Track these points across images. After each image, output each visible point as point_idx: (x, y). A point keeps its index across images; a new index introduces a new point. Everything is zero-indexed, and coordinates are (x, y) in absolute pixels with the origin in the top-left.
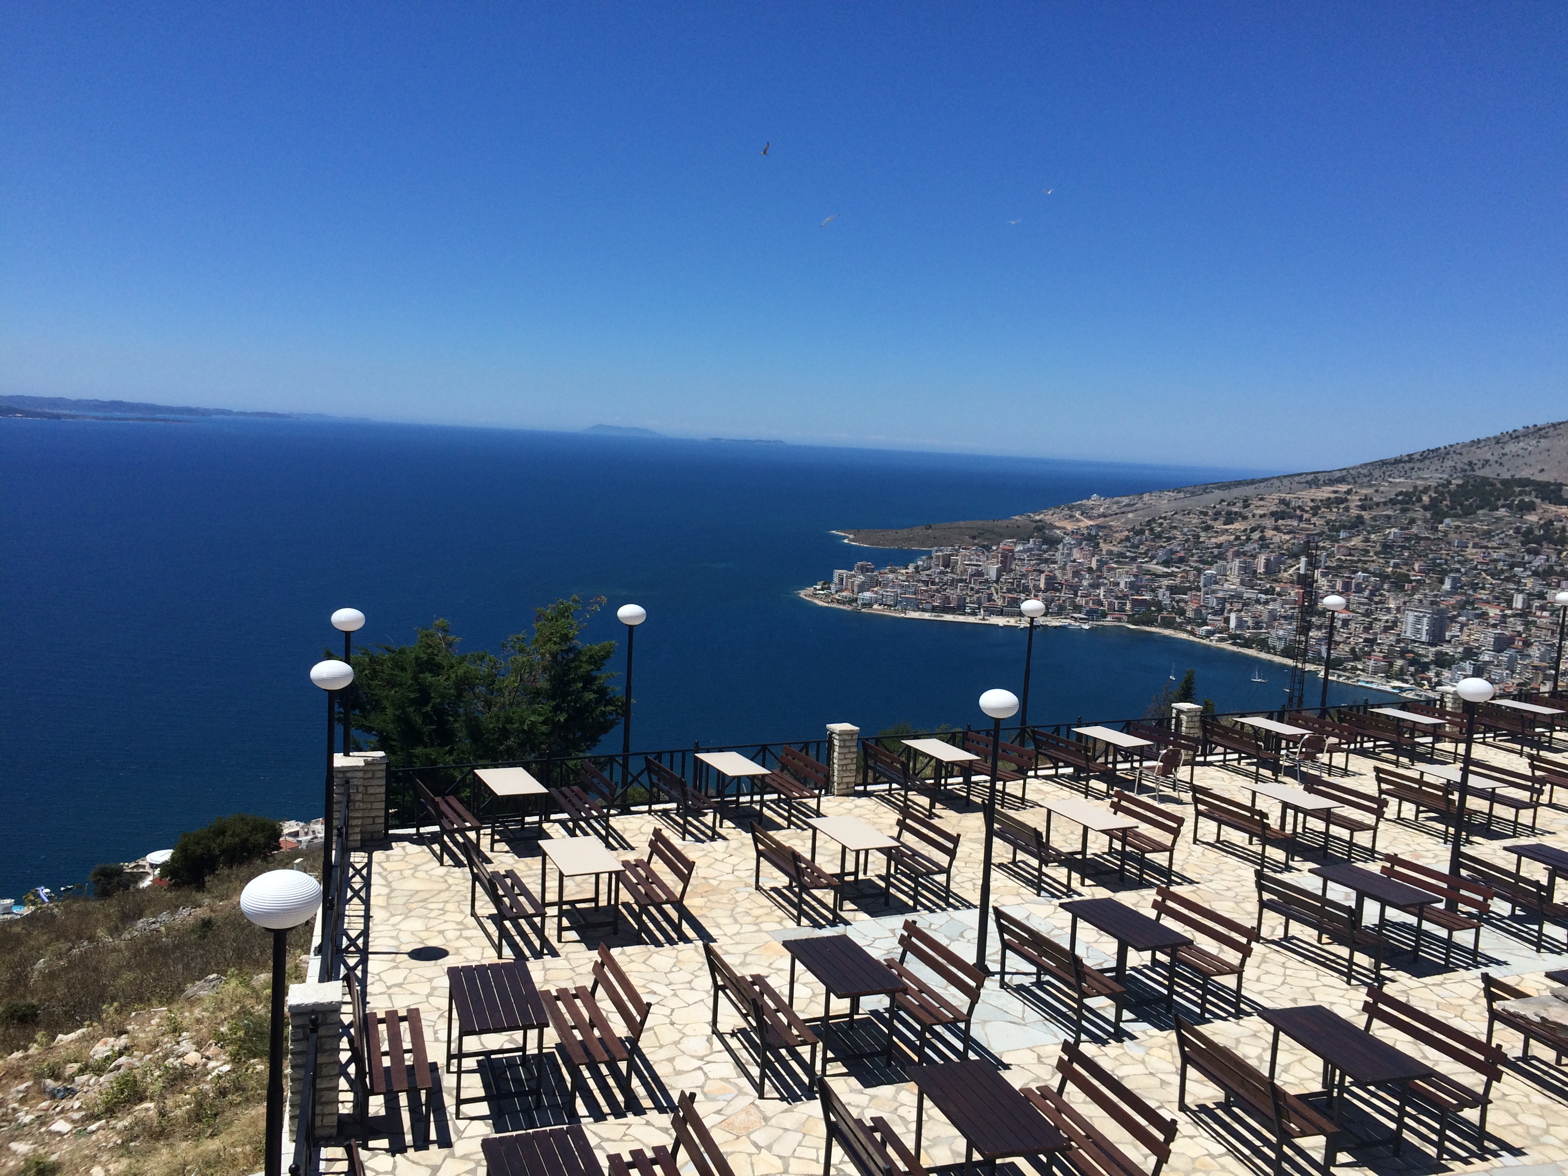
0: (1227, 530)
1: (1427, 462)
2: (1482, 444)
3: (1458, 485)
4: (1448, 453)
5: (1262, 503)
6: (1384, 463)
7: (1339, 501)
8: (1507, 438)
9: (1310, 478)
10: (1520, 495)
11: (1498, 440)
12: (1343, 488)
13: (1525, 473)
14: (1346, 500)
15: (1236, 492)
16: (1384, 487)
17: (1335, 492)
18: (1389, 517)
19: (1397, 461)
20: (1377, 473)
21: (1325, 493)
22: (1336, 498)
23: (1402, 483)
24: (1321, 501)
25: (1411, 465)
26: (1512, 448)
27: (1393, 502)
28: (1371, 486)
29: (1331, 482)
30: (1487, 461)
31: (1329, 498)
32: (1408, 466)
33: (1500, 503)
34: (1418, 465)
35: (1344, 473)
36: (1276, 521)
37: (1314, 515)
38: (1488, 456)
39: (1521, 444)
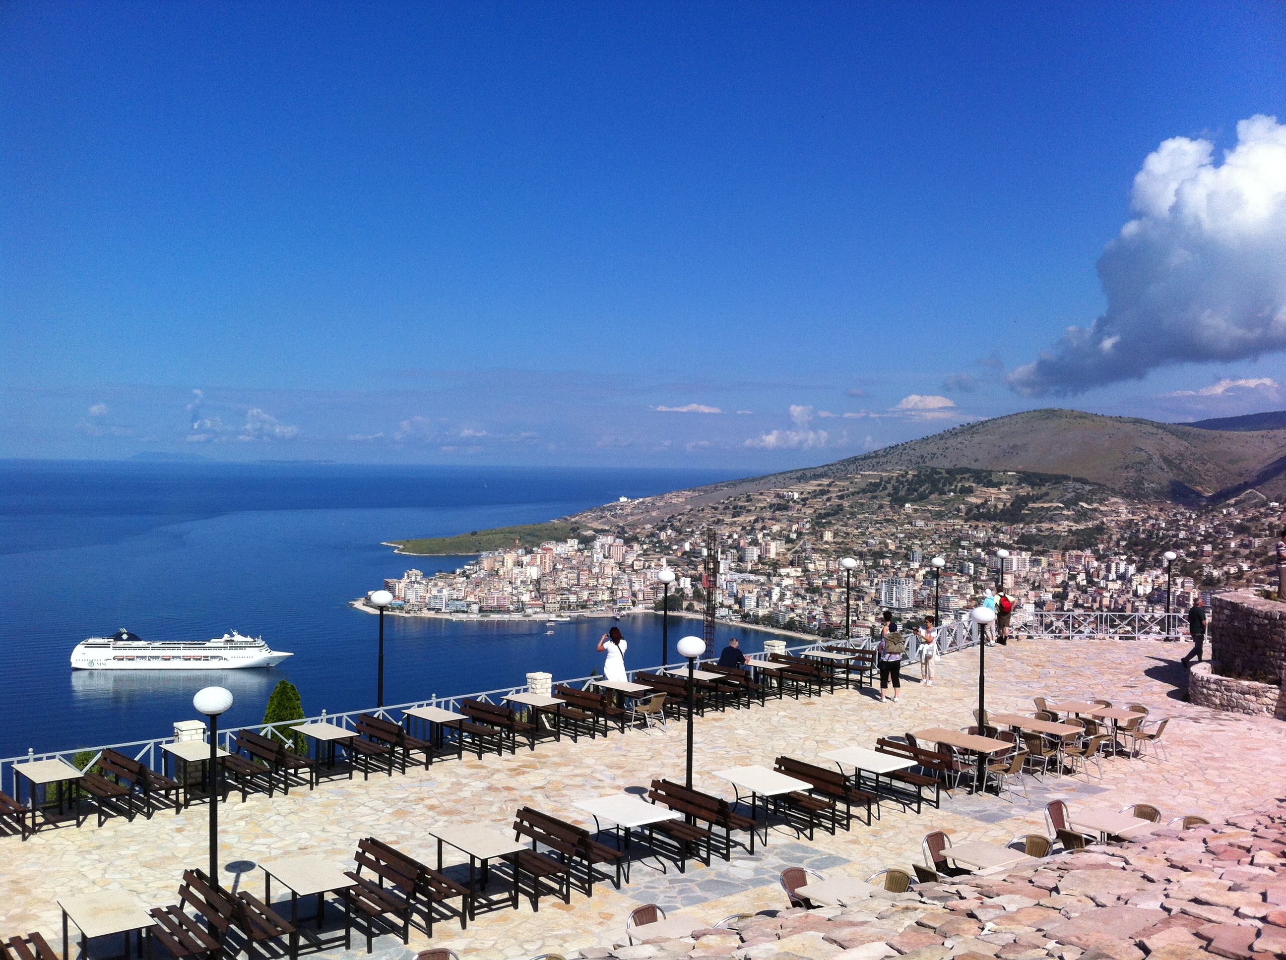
0: (735, 522)
1: (889, 457)
2: (931, 440)
3: (914, 476)
4: (905, 449)
5: (761, 497)
6: (856, 459)
7: (823, 493)
8: (948, 435)
9: (799, 474)
10: (961, 481)
11: (941, 437)
12: (826, 481)
13: (964, 463)
14: (829, 491)
15: (740, 489)
16: (858, 479)
17: (819, 485)
18: (862, 504)
19: (866, 458)
20: (852, 467)
21: (812, 486)
22: (820, 490)
23: (872, 475)
24: (809, 493)
25: (877, 460)
26: (952, 442)
27: (864, 491)
28: (847, 479)
29: (816, 477)
30: (935, 454)
31: (815, 491)
32: (874, 461)
33: (946, 489)
34: (882, 460)
35: (826, 468)
36: (774, 512)
37: (804, 505)
38: (935, 450)
39: (959, 439)
